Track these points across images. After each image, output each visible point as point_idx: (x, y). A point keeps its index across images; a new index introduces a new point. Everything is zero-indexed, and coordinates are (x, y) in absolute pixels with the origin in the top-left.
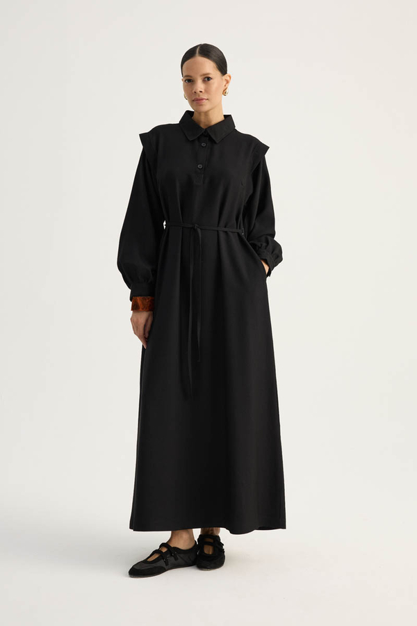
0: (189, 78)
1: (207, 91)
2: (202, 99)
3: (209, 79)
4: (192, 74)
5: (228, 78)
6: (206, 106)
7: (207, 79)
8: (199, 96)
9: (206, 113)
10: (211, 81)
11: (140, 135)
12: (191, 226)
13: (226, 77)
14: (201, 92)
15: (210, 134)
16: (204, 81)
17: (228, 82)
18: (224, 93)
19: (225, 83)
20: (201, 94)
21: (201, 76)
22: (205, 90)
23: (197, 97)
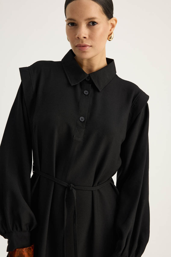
0: (72, 21)
1: (91, 37)
2: (85, 46)
3: (94, 23)
4: (76, 17)
5: (114, 22)
6: (89, 53)
7: (92, 23)
8: (82, 42)
9: (89, 60)
10: (96, 26)
11: (19, 68)
12: (65, 184)
13: (112, 21)
14: (85, 38)
15: (94, 81)
16: (88, 25)
17: (113, 26)
18: (110, 38)
19: (110, 27)
20: (85, 40)
21: (86, 20)
22: (89, 36)
23: (80, 43)
